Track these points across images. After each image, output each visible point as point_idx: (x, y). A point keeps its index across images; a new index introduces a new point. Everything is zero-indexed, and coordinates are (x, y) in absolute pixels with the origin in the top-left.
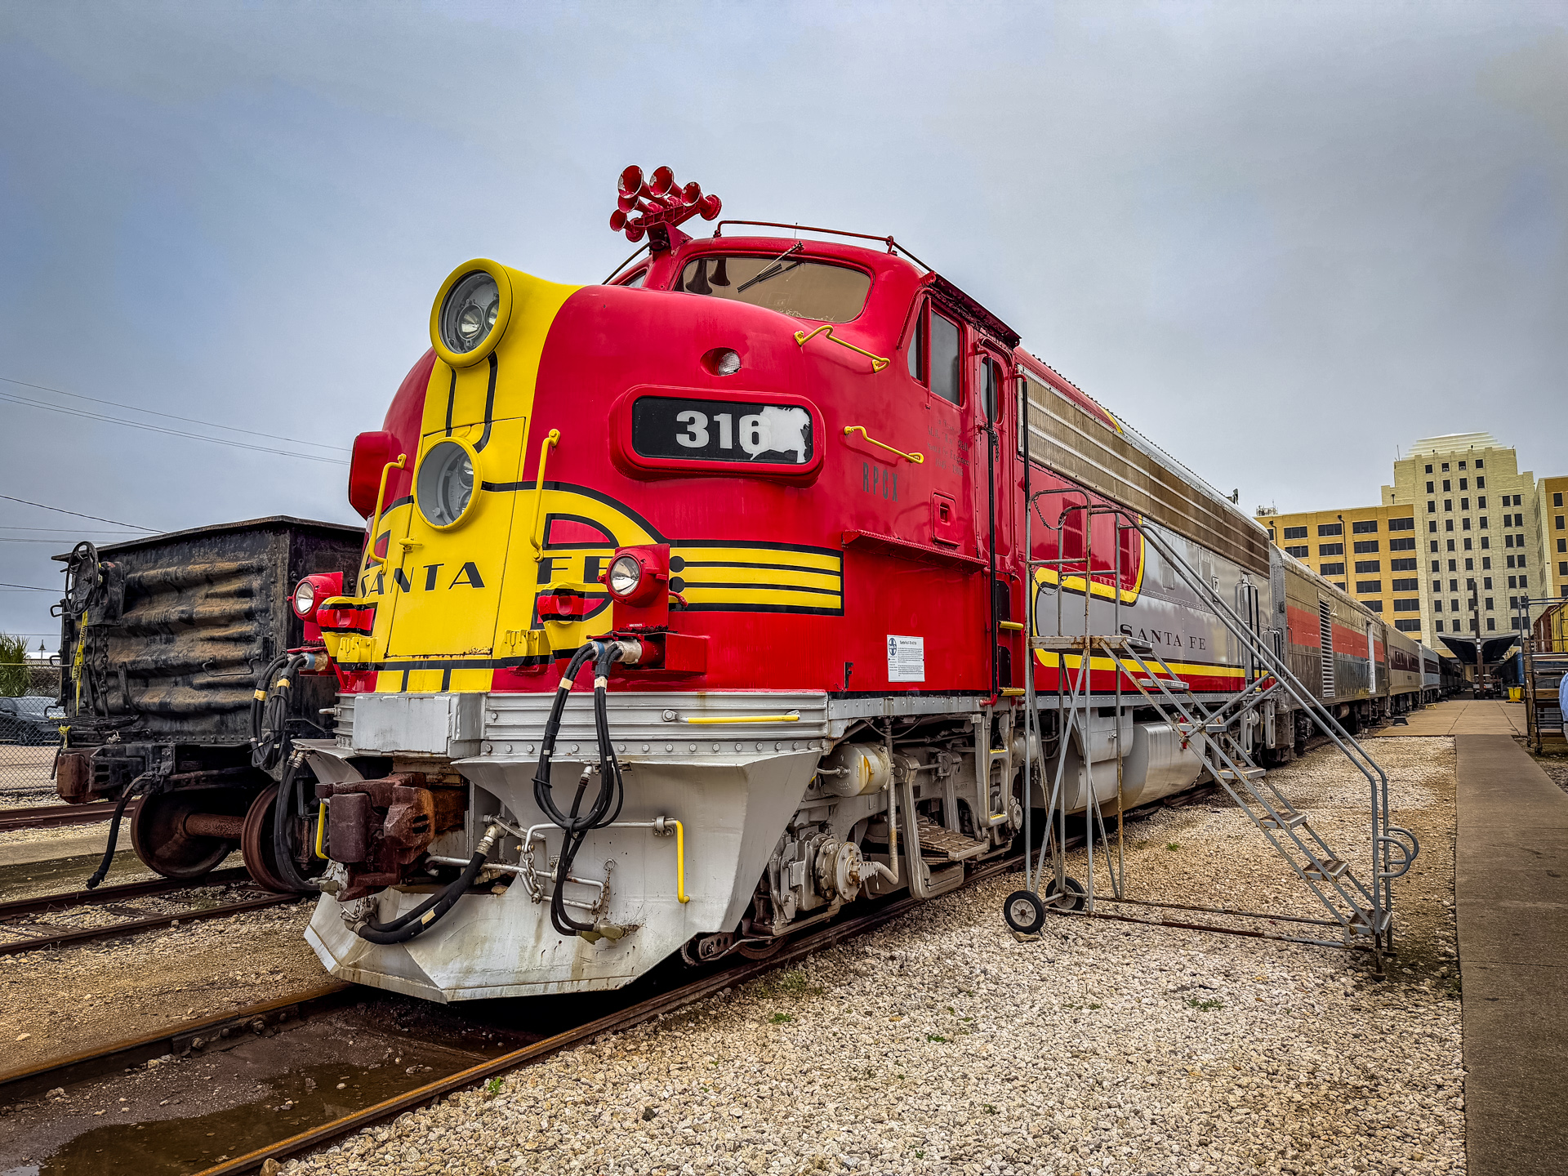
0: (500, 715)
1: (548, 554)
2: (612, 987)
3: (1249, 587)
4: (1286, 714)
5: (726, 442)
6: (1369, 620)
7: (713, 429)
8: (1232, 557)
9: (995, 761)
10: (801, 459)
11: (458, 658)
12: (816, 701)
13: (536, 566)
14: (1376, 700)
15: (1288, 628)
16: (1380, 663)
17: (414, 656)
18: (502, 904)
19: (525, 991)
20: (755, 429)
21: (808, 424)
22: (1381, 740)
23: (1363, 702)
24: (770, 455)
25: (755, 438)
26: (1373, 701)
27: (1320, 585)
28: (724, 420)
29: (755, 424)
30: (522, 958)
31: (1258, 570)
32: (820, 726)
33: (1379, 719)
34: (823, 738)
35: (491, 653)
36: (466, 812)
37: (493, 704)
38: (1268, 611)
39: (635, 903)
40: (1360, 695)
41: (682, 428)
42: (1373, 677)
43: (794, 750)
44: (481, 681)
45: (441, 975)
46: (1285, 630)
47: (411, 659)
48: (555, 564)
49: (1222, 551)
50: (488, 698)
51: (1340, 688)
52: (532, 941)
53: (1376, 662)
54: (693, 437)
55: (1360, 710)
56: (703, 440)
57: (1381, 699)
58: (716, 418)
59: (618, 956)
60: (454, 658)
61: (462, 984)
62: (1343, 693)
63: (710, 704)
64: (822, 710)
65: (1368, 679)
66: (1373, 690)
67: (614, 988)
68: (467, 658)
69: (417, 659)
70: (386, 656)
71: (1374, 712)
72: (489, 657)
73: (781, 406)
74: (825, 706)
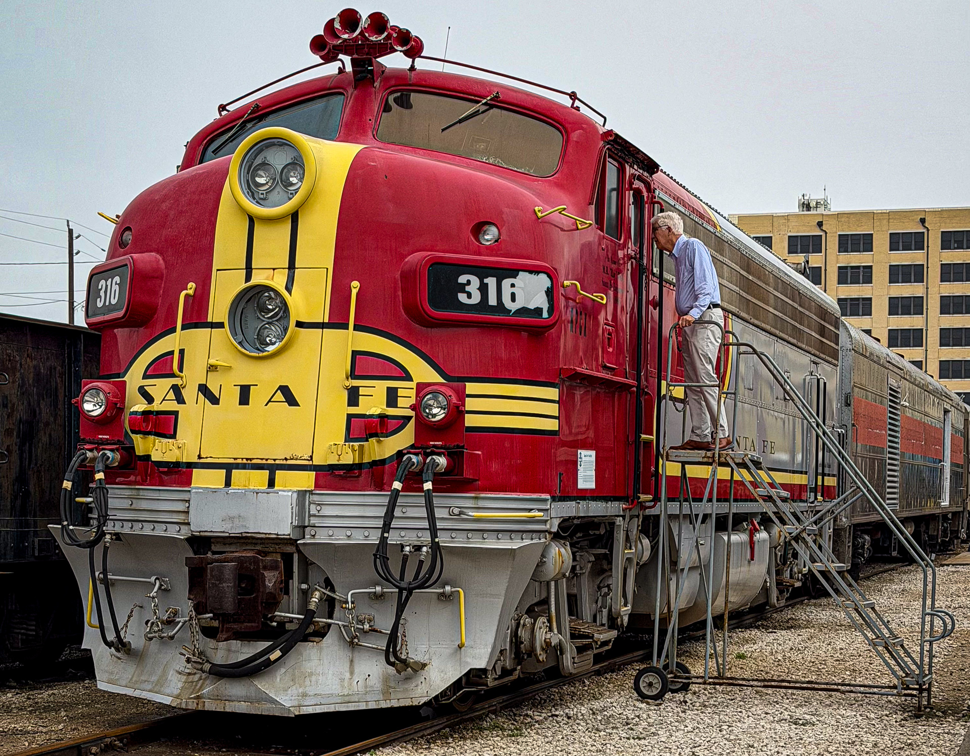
0: (323, 507)
1: (356, 383)
2: (415, 703)
3: (818, 380)
4: (844, 529)
5: (493, 301)
6: (948, 407)
7: (483, 289)
8: (804, 346)
9: (627, 559)
10: (545, 315)
11: (281, 462)
12: (542, 503)
13: (346, 393)
14: (950, 516)
15: (853, 425)
16: (958, 465)
17: (235, 459)
18: (321, 649)
19: (352, 707)
20: (513, 290)
21: (550, 286)
22: (951, 568)
23: (933, 517)
24: (523, 311)
25: (513, 297)
26: (945, 517)
27: (891, 367)
28: (491, 282)
29: (513, 285)
30: (343, 686)
31: (827, 358)
32: (545, 522)
33: (951, 542)
34: (546, 531)
35: (312, 459)
36: (291, 581)
37: (315, 498)
38: (835, 404)
39: (423, 648)
40: (929, 509)
41: (462, 288)
42: (947, 484)
43: (532, 539)
44: (307, 480)
45: (284, 698)
46: (850, 426)
47: (232, 461)
48: (362, 391)
49: (794, 341)
50: (312, 494)
51: (906, 499)
52: (348, 675)
53: (953, 464)
54: (469, 296)
55: (928, 528)
56: (476, 298)
57: (954, 514)
58: (486, 281)
59: (414, 684)
60: (277, 462)
61: (302, 703)
62: (909, 505)
63: (481, 504)
64: (547, 510)
65: (941, 486)
66: (945, 503)
67: (417, 704)
68: (290, 462)
69: (239, 461)
70: (200, 457)
71: (945, 531)
72: (310, 463)
73: (531, 272)
74: (549, 507)
